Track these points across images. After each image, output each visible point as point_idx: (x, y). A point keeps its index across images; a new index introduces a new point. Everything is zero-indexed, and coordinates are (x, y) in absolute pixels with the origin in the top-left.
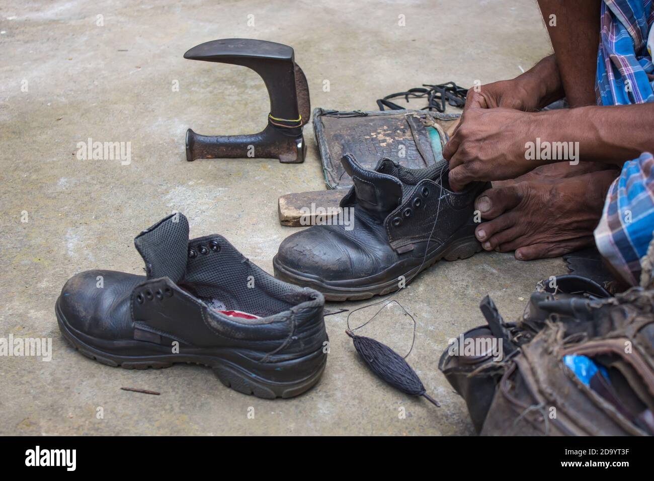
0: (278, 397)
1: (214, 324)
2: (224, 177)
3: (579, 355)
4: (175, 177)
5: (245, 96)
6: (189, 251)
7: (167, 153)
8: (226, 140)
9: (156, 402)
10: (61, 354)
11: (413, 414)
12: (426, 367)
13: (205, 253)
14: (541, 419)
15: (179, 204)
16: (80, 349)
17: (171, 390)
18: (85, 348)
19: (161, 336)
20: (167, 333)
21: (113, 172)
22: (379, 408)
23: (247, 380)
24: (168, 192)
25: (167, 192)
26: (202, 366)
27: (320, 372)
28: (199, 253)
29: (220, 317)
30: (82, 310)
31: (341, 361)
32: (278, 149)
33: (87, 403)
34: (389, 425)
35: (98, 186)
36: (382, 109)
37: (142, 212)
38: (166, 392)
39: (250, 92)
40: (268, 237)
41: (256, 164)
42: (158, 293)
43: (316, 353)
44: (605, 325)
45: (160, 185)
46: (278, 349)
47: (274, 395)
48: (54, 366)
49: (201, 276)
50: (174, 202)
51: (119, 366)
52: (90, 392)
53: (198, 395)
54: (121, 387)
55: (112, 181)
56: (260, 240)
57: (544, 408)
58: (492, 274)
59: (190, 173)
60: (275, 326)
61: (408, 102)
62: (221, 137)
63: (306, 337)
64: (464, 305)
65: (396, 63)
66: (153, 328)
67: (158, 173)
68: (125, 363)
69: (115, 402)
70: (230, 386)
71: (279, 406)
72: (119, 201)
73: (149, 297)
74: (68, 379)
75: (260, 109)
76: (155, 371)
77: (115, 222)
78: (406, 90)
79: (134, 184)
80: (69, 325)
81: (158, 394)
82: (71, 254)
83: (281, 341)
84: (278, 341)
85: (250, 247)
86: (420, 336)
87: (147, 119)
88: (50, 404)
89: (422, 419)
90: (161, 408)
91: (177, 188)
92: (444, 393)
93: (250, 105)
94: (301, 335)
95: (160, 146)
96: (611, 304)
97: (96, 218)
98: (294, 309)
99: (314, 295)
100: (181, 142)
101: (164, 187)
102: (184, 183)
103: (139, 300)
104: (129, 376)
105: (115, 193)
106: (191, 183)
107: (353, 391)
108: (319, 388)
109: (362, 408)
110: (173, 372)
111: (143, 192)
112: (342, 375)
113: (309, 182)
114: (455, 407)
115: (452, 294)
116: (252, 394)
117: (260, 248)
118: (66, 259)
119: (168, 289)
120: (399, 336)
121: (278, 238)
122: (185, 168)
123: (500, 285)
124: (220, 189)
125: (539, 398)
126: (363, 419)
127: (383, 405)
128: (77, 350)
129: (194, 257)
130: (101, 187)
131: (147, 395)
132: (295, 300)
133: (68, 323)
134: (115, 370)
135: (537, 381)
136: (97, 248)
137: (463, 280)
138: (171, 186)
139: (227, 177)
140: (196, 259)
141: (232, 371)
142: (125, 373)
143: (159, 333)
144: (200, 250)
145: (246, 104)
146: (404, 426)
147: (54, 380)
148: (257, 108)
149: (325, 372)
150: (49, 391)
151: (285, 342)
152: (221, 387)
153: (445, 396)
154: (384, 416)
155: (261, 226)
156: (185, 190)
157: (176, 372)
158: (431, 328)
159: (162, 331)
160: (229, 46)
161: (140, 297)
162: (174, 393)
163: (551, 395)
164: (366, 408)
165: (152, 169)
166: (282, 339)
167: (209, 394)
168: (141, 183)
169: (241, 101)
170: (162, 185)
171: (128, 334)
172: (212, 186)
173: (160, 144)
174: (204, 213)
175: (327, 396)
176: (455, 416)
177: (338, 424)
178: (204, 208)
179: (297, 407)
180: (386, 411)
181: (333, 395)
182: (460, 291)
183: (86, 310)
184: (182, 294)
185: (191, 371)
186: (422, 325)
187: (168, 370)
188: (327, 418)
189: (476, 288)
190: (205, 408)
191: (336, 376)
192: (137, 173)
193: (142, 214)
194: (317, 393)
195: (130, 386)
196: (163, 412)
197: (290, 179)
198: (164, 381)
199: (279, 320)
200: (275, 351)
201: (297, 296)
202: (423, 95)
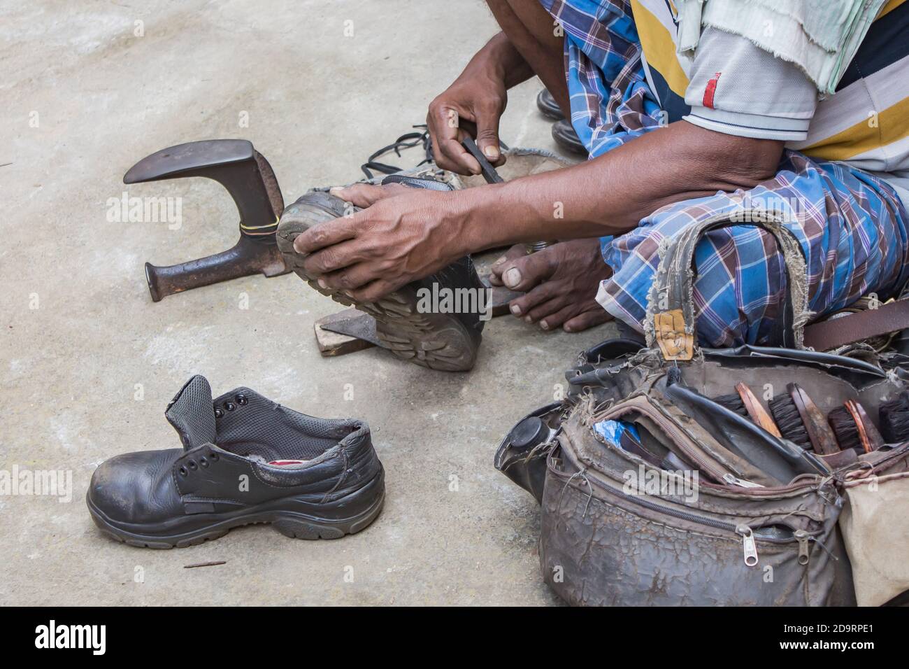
0: (347, 534)
1: (267, 477)
2: (206, 312)
3: (606, 420)
4: (147, 327)
5: (194, 196)
6: (215, 411)
7: (124, 298)
8: (195, 267)
9: (225, 571)
10: (107, 551)
11: (482, 518)
12: (486, 469)
13: (233, 409)
14: (584, 482)
15: (165, 359)
16: (127, 541)
17: (235, 556)
18: (133, 537)
19: (213, 503)
20: (220, 498)
21: (69, 338)
22: (448, 520)
23: (311, 525)
24: (146, 347)
25: (144, 348)
26: (260, 524)
27: (382, 499)
28: (225, 411)
29: (272, 469)
30: (121, 499)
31: (399, 485)
32: (260, 261)
33: (155, 590)
34: (462, 534)
35: (60, 360)
36: (370, 176)
37: (125, 379)
38: (231, 559)
39: (197, 189)
40: (282, 373)
41: (238, 286)
42: (203, 461)
43: (373, 480)
44: (627, 386)
45: (133, 340)
46: (336, 487)
47: (342, 533)
48: (105, 565)
49: (232, 434)
50: (158, 358)
51: (174, 546)
52: (154, 579)
53: (265, 554)
54: (184, 566)
55: (74, 349)
56: (273, 379)
57: (584, 473)
58: (538, 355)
59: (163, 317)
60: (328, 464)
61: (400, 156)
62: (188, 263)
63: (360, 467)
64: (513, 396)
65: (372, 99)
66: (202, 497)
67: (125, 325)
68: (180, 542)
69: (183, 581)
70: (295, 537)
71: (349, 543)
72: (93, 372)
73: (193, 467)
74: (125, 573)
75: (218, 210)
76: (211, 542)
77: (100, 398)
78: (393, 141)
79: (101, 346)
80: (110, 519)
81: (225, 563)
82: (67, 446)
83: (337, 477)
84: (333, 478)
85: (265, 388)
86: (474, 440)
87: (81, 258)
88: (118, 599)
89: (492, 520)
90: (232, 575)
91: (154, 339)
92: (509, 490)
93: (204, 207)
94: (355, 466)
95: (113, 290)
96: (627, 367)
97: (76, 398)
98: (343, 442)
99: (358, 424)
100: (136, 279)
101: (139, 342)
102: (161, 332)
103: (183, 474)
104: (187, 554)
105: (84, 363)
106: (169, 329)
107: (418, 511)
108: (383, 517)
109: (431, 525)
110: (230, 539)
111: (117, 355)
112: (403, 498)
113: (307, 294)
114: (522, 501)
115: (498, 388)
116: (320, 538)
117: (277, 388)
118: (64, 453)
119: (213, 454)
120: (452, 446)
121: (293, 371)
122: (154, 312)
123: (548, 365)
124: (207, 328)
125: (579, 465)
126: (435, 534)
127: (451, 517)
128: (123, 542)
129: (221, 416)
130: (64, 361)
131: (213, 567)
132: (339, 434)
133: (108, 518)
134: (170, 552)
135: (576, 451)
136: (93, 432)
137: (507, 369)
138: (147, 339)
139: (209, 312)
140: (224, 418)
141: (295, 520)
142: (182, 552)
143: (212, 501)
144: (227, 407)
145: (198, 208)
146: (476, 530)
147: (112, 578)
148: (214, 210)
149: (386, 499)
150: (112, 589)
151: (341, 477)
152: (284, 539)
153: (511, 493)
154: (455, 526)
155: (270, 361)
156: (165, 340)
157: (233, 538)
158: (484, 429)
159: (213, 498)
160: (176, 157)
161: (183, 470)
162: (239, 558)
163: (588, 460)
164: (435, 524)
165: (116, 323)
166: (338, 474)
167: (275, 550)
168: (110, 344)
169: (190, 204)
170: (136, 340)
171: (178, 511)
172: (196, 327)
173: (111, 288)
174: (198, 363)
175: (394, 522)
176: (523, 510)
177: (412, 545)
178: (195, 356)
179: (366, 539)
180: (455, 522)
181: (399, 520)
182: (506, 382)
183: (125, 498)
184: (229, 455)
185: (249, 534)
186: (474, 428)
187: (225, 538)
188: (400, 543)
189: (524, 374)
190: (276, 564)
191: (397, 501)
192: (100, 332)
193: (126, 381)
194: (382, 522)
195: (193, 563)
196: (235, 578)
197: (284, 296)
198: (225, 550)
199: (330, 457)
200: (333, 489)
201: (339, 429)
202: (418, 141)
